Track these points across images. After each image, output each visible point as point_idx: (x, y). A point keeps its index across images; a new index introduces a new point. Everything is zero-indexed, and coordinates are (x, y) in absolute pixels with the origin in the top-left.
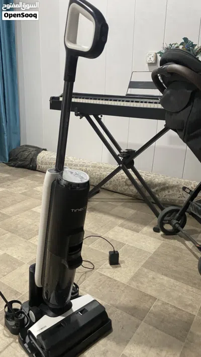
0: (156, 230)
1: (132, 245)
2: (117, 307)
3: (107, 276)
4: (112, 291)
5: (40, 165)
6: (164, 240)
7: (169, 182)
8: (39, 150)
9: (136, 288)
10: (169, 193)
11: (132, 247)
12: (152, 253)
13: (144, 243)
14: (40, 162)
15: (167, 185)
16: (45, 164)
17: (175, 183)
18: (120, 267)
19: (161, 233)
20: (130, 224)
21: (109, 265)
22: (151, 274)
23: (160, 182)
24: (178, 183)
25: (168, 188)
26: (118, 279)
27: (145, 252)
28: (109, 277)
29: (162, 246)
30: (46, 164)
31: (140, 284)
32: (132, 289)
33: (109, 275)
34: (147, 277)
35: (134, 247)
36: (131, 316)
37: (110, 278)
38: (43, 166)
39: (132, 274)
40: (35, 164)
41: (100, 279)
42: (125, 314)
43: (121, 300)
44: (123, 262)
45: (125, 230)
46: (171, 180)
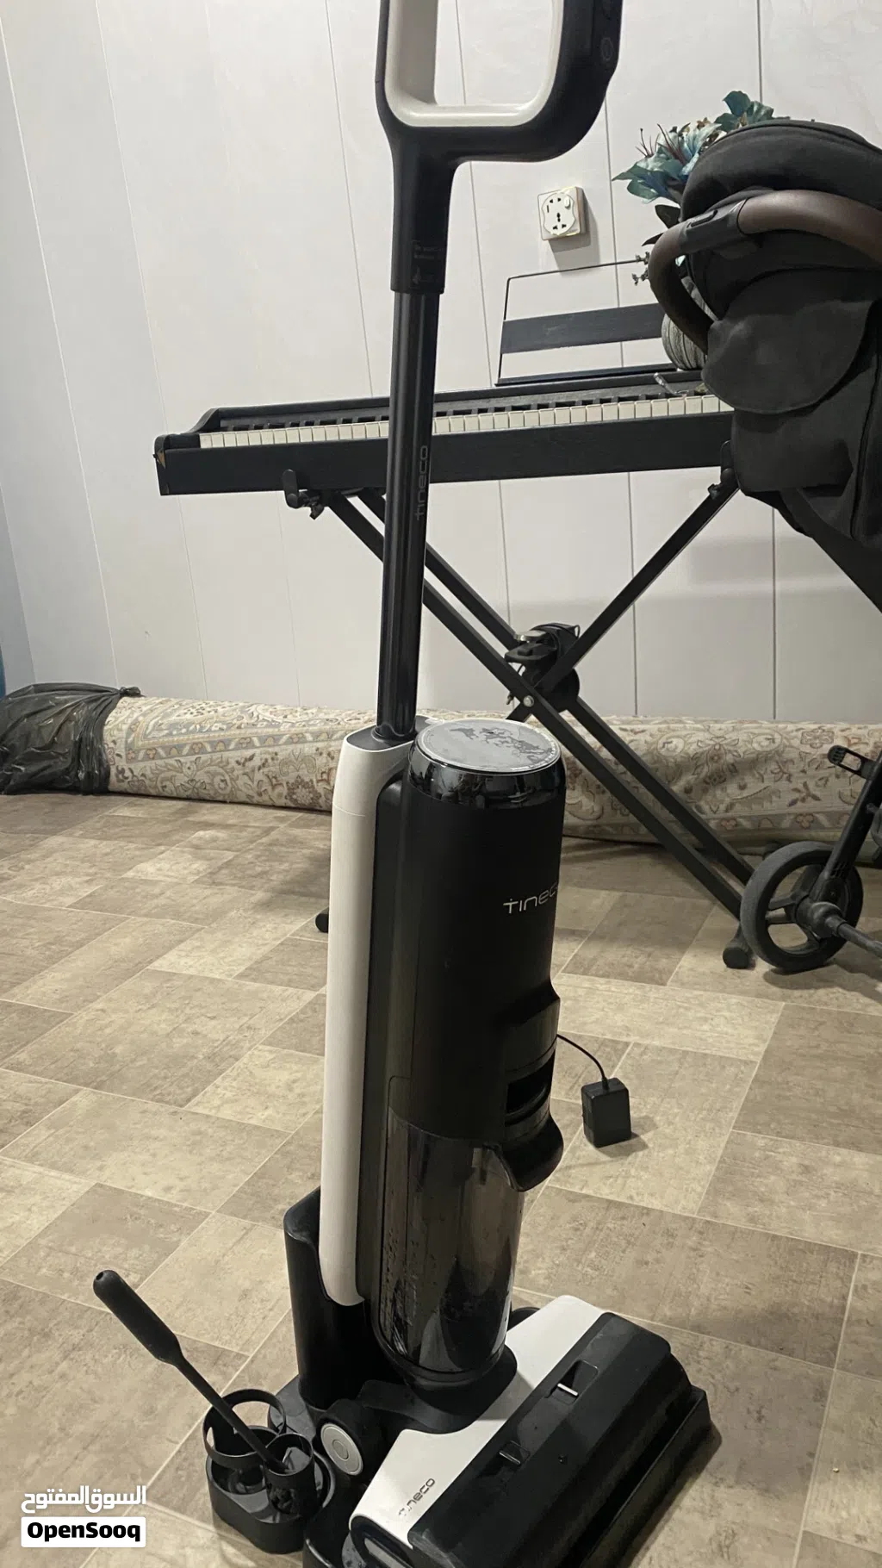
0: (737, 959)
1: (656, 1043)
2: (698, 1328)
3: (599, 1200)
4: (649, 1258)
5: (122, 764)
6: (783, 998)
7: (735, 743)
8: (103, 699)
9: (743, 1224)
10: (746, 793)
11: (661, 1050)
12: (759, 1060)
13: (706, 1027)
14: (121, 749)
15: (729, 758)
16: (147, 758)
17: (760, 745)
18: (644, 1146)
19: (763, 966)
20: (615, 954)
21: (591, 1147)
22: (791, 1154)
23: (692, 750)
24: (773, 740)
25: (734, 770)
26: (656, 1204)
27: (723, 1062)
28: (610, 1202)
29: (787, 1023)
30: (151, 753)
31: (757, 1208)
32: (734, 1233)
33: (606, 1193)
34: (777, 1168)
35: (672, 1051)
36: (773, 1355)
37: (619, 1205)
38: (138, 768)
39: (710, 1169)
40: (100, 763)
41: (574, 1219)
42: (746, 1352)
43: (704, 1290)
44: (649, 1123)
45: (601, 984)
46: (743, 737)
